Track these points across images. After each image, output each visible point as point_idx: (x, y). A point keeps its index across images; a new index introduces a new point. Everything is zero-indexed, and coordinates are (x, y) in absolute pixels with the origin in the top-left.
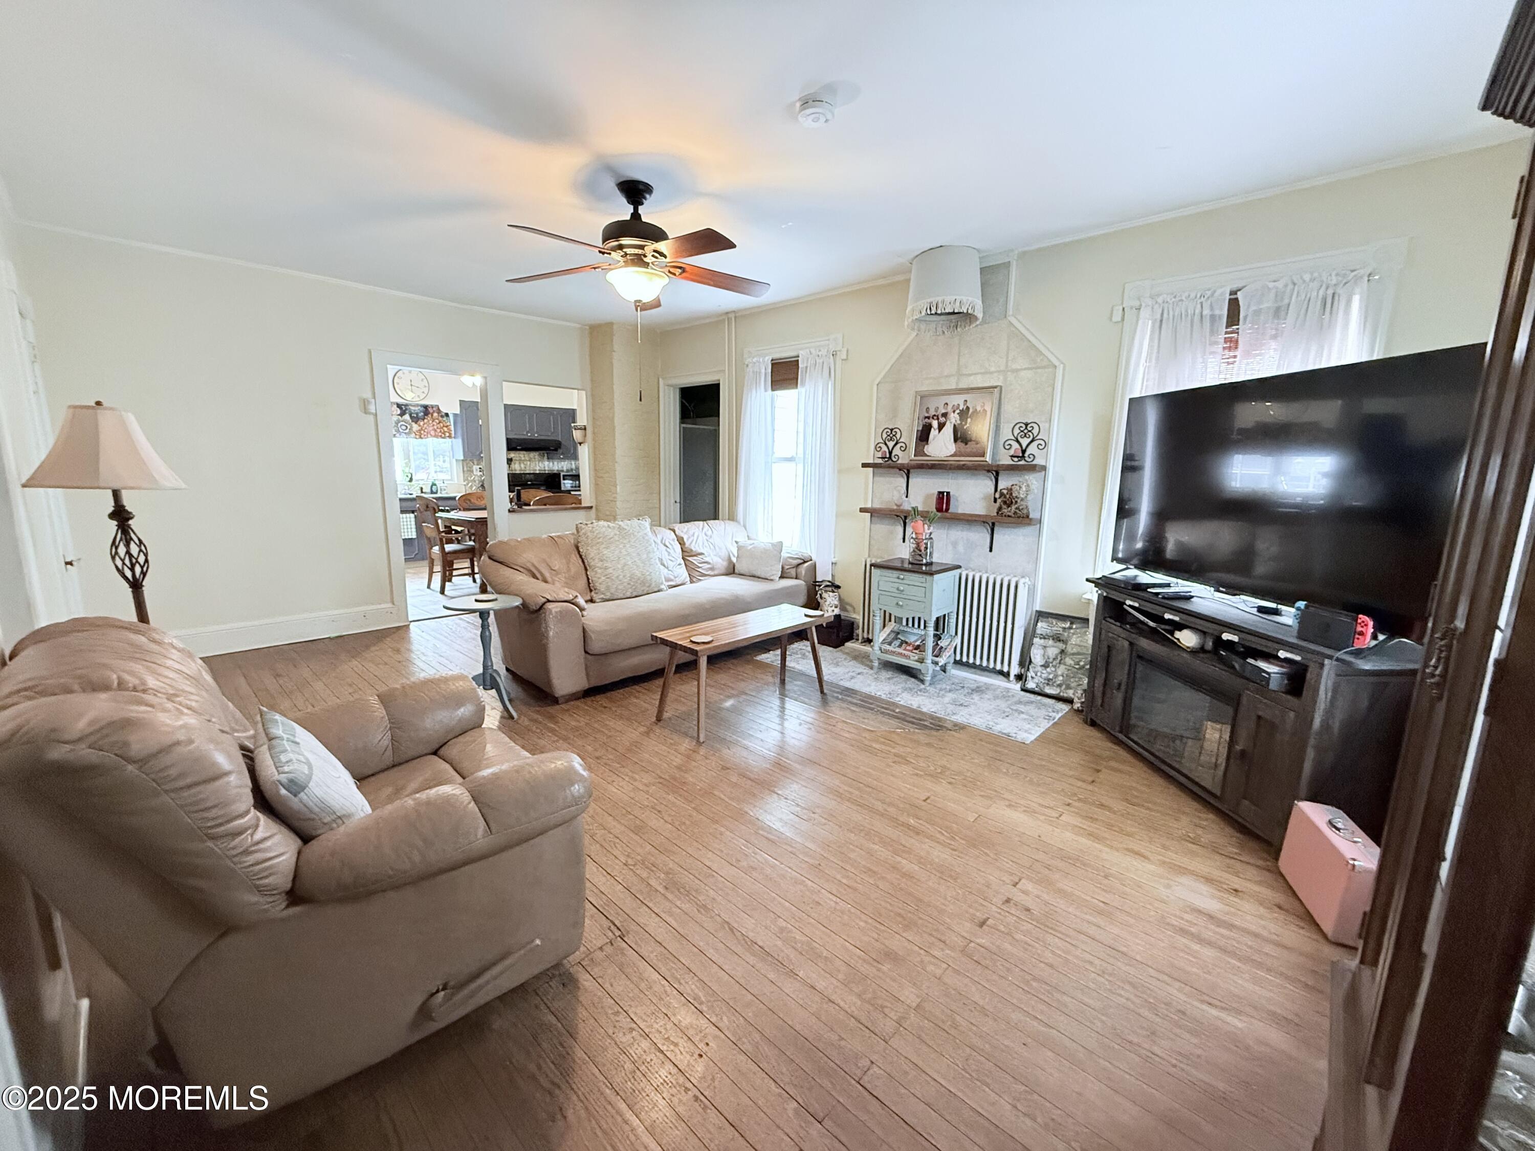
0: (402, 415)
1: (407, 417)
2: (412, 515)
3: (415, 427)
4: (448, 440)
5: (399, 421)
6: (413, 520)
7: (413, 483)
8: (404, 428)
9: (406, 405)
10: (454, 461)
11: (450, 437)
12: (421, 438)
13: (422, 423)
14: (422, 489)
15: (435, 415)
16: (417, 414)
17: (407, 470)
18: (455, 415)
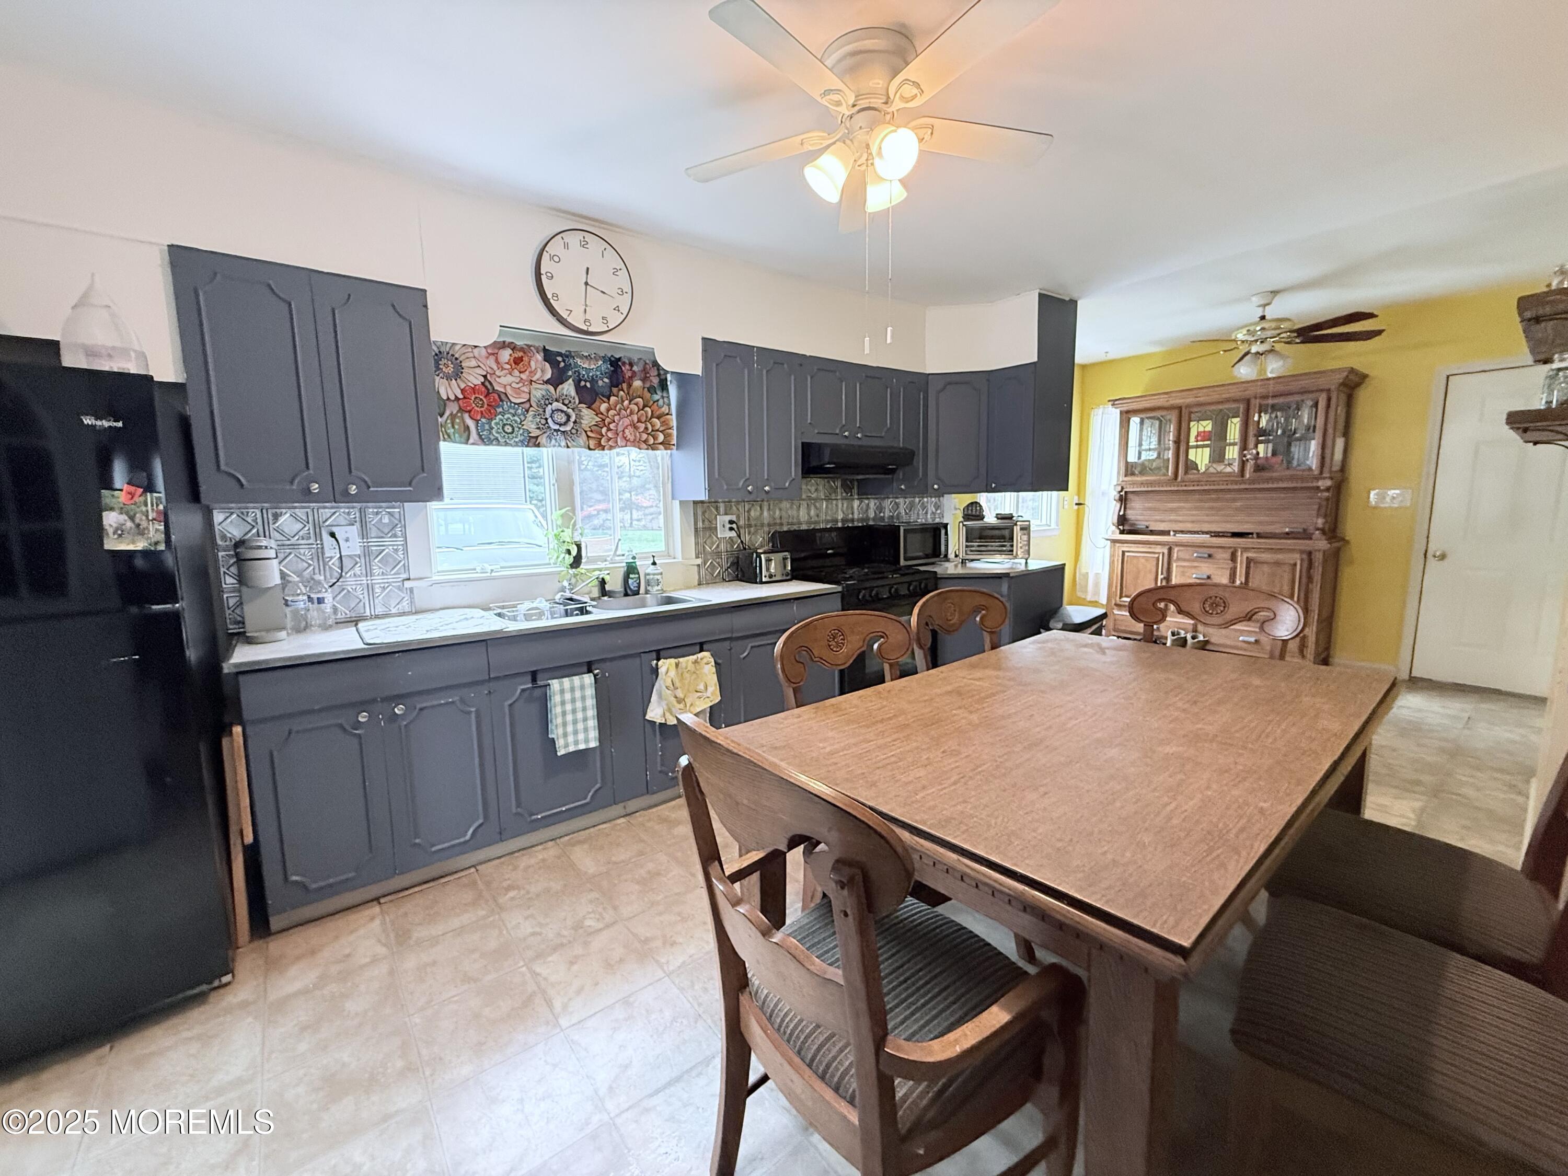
0: (556, 381)
1: (568, 388)
2: (588, 679)
3: (588, 417)
4: (661, 453)
5: (548, 400)
6: (590, 692)
7: (583, 567)
8: (561, 418)
9: (568, 356)
10: (676, 504)
11: (666, 444)
12: (601, 447)
13: (604, 407)
14: (603, 582)
15: (637, 383)
16: (593, 381)
17: (567, 535)
18: (683, 379)
